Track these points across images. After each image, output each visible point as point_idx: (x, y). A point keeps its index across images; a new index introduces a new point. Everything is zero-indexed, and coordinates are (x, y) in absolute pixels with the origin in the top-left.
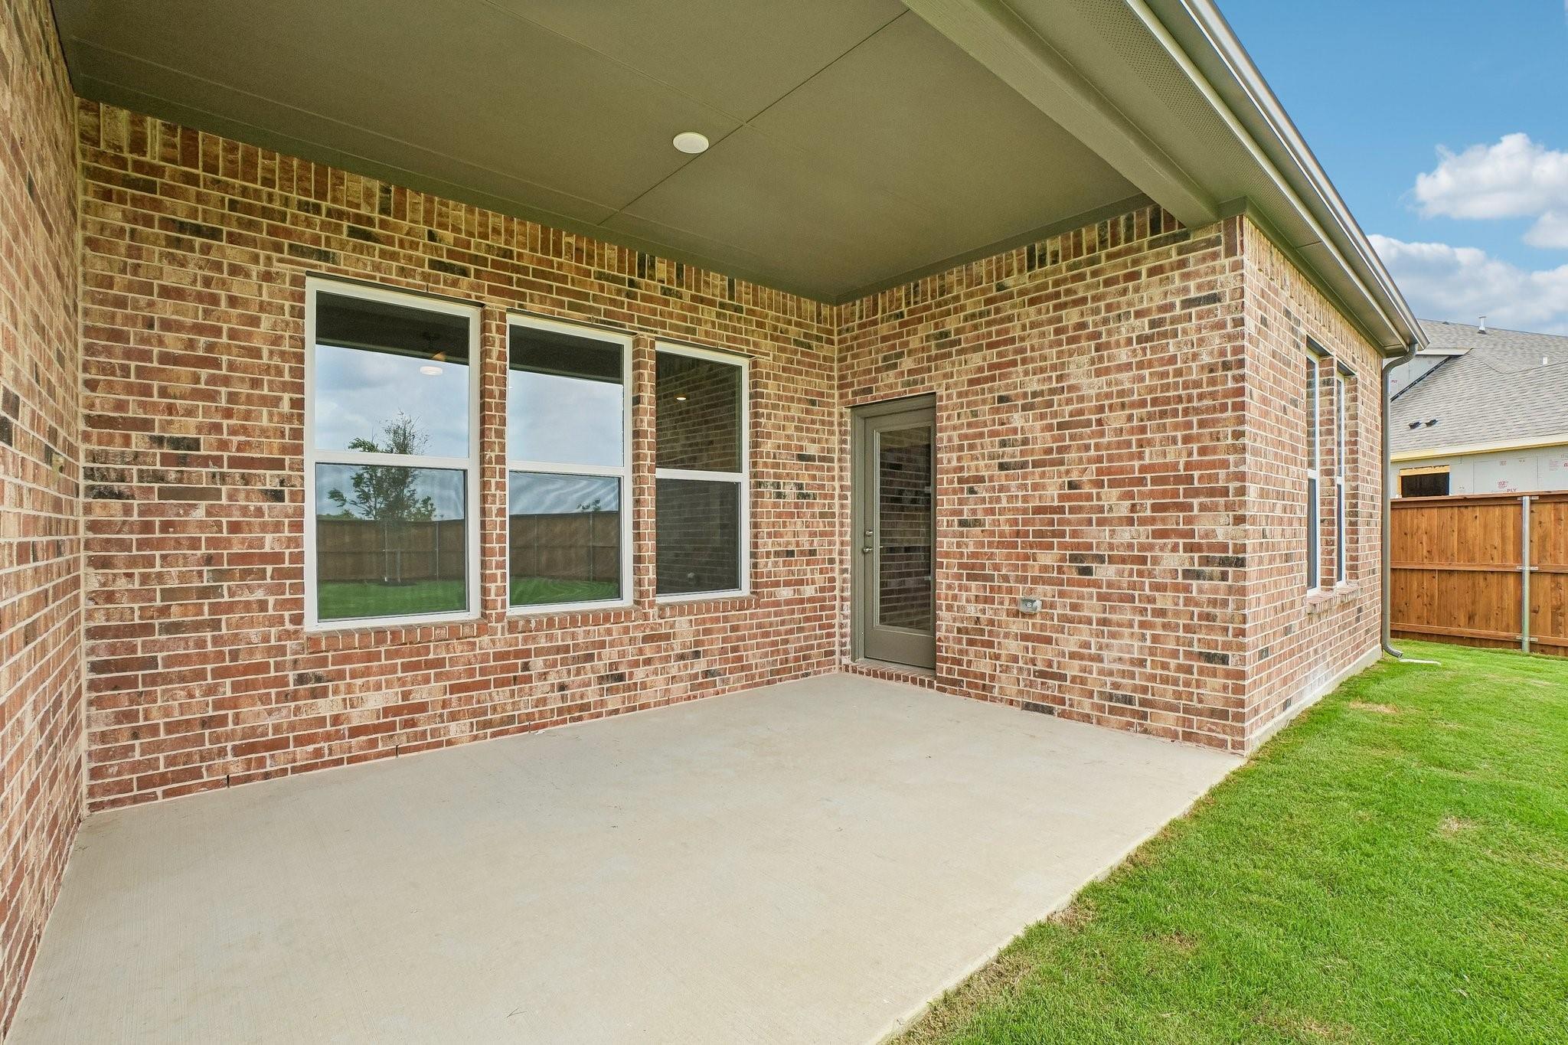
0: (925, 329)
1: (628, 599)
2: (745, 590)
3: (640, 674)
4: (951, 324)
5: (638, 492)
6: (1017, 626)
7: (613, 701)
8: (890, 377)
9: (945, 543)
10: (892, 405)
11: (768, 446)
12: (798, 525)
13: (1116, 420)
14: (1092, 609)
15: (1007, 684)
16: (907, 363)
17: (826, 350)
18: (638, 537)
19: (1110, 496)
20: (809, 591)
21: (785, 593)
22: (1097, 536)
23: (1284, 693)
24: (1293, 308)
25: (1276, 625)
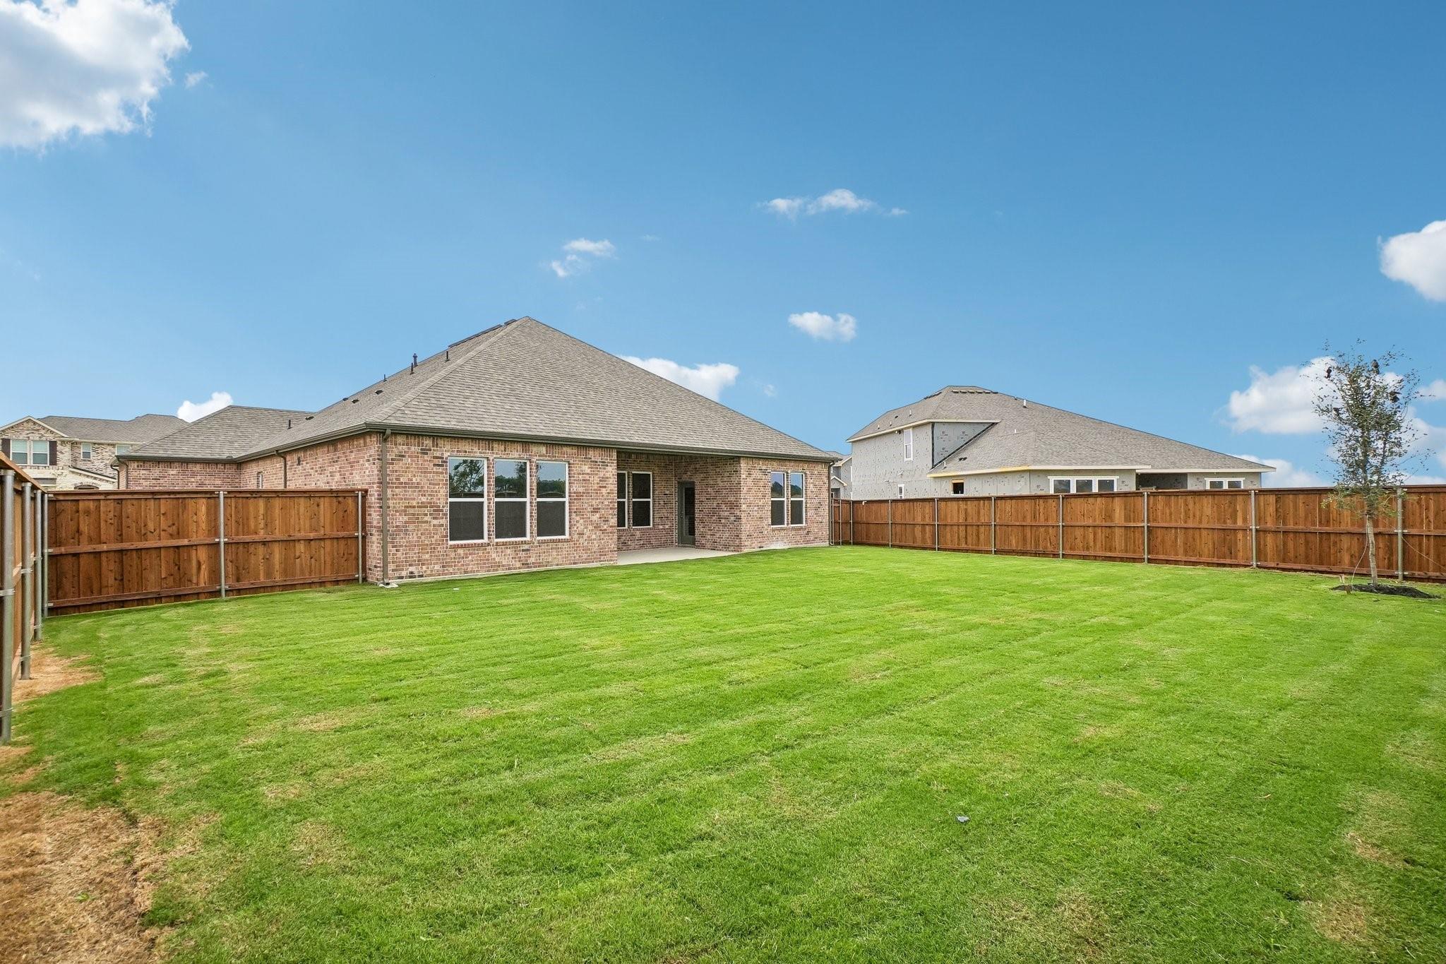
0: (692, 466)
1: (626, 527)
2: (651, 526)
3: (629, 543)
4: (698, 466)
5: (629, 504)
6: (709, 533)
7: (624, 548)
8: (685, 476)
9: (697, 515)
10: (686, 483)
11: (657, 492)
12: (664, 511)
13: (724, 491)
14: (721, 528)
15: (708, 546)
16: (689, 473)
17: (671, 467)
18: (629, 514)
19: (723, 506)
20: (667, 527)
21: (661, 527)
22: (722, 514)
23: (759, 545)
24: (764, 468)
25: (755, 531)
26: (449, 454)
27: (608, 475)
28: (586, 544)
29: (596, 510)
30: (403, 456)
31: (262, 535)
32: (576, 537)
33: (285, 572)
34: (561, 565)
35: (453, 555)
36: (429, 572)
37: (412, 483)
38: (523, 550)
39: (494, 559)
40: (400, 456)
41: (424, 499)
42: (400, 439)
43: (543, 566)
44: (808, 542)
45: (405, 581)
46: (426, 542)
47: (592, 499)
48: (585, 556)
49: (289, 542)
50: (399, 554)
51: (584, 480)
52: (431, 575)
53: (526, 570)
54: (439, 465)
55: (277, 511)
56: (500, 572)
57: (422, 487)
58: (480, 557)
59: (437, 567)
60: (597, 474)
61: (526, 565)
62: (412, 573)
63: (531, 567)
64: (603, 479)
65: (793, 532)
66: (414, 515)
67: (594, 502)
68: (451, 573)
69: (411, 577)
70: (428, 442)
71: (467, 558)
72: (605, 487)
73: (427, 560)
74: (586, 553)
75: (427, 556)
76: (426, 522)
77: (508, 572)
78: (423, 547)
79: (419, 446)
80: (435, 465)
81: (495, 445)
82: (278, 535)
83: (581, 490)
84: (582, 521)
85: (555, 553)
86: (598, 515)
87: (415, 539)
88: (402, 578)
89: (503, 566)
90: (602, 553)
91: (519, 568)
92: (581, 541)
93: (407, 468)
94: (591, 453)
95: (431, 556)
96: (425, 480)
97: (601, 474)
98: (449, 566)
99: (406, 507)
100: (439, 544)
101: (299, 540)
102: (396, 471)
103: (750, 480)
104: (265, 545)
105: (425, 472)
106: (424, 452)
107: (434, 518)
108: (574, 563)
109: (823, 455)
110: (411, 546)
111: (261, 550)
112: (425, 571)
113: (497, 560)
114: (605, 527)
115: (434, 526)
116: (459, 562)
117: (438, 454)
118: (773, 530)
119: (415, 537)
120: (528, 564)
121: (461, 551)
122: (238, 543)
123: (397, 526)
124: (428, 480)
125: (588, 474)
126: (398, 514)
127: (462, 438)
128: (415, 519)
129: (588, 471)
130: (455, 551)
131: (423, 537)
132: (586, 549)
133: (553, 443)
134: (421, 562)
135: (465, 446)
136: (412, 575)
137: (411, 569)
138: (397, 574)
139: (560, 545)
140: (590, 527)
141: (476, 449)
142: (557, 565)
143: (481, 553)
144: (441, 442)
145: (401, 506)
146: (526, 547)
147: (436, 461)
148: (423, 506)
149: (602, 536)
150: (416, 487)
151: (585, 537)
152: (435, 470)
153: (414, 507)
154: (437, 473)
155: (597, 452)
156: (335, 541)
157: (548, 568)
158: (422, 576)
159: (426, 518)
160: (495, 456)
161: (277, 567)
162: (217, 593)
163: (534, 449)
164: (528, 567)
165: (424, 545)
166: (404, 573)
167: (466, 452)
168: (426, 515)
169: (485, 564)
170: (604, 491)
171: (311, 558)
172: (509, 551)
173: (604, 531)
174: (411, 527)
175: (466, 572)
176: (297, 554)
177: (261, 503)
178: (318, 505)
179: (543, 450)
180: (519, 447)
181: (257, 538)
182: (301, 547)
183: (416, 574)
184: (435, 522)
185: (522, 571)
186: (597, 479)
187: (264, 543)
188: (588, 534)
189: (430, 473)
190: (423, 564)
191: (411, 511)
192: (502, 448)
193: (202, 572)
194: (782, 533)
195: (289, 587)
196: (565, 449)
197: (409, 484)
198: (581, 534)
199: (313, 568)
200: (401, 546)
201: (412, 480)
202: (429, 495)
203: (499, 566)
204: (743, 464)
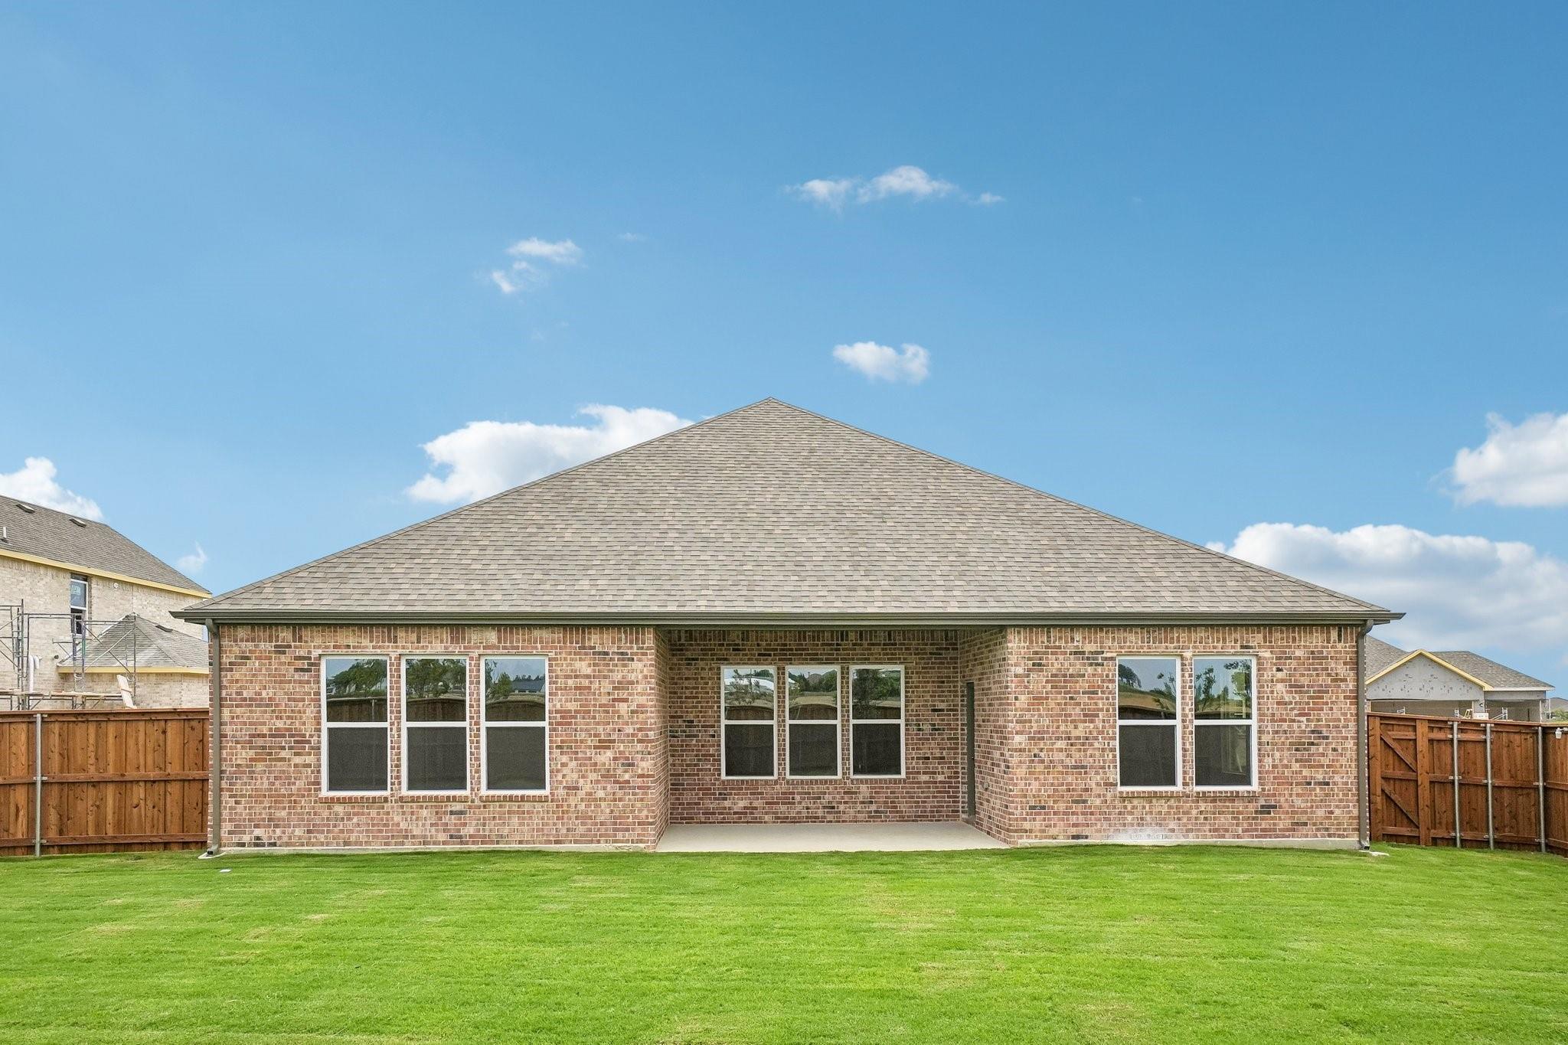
1: (839, 776)
2: (903, 775)
5: (843, 731)
6: (986, 795)
9: (977, 756)
11: (912, 706)
12: (933, 744)
14: (994, 787)
15: (985, 823)
18: (844, 749)
19: (996, 736)
20: (940, 778)
21: (925, 778)
22: (995, 754)
23: (1074, 831)
24: (1089, 647)
25: (1057, 797)
26: (320, 652)
27: (632, 677)
28: (582, 807)
29: (604, 744)
30: (248, 658)
31: (93, 773)
32: (561, 792)
33: (119, 825)
34: (528, 842)
35: (325, 813)
36: (285, 839)
37: (261, 700)
38: (452, 813)
39: (398, 825)
40: (242, 658)
41: (280, 724)
42: (241, 633)
43: (492, 842)
44: (1266, 833)
45: (247, 850)
46: (283, 791)
47: (598, 724)
48: (581, 829)
49: (123, 784)
50: (240, 808)
51: (576, 688)
52: (287, 844)
53: (457, 847)
54: (302, 670)
55: (111, 740)
56: (409, 847)
57: (277, 705)
58: (372, 819)
59: (298, 832)
60: (605, 677)
61: (455, 837)
62: (258, 838)
63: (467, 843)
64: (623, 685)
65: (1203, 806)
66: (264, 748)
67: (600, 728)
68: (322, 844)
69: (257, 845)
70: (286, 635)
71: (349, 819)
72: (626, 700)
73: (284, 820)
74: (583, 824)
75: (284, 814)
76: (283, 759)
77: (421, 848)
78: (277, 799)
79: (271, 641)
80: (296, 670)
81: (401, 634)
82: (111, 772)
83: (572, 706)
84: (572, 765)
85: (515, 820)
86: (609, 754)
87: (266, 786)
88: (243, 845)
89: (413, 837)
90: (618, 824)
91: (444, 843)
92: (572, 801)
93: (254, 675)
94: (594, 639)
95: (290, 813)
96: (280, 695)
97: (617, 676)
98: (318, 832)
99: (252, 736)
100: (303, 796)
101: (138, 781)
102: (237, 681)
103: (1039, 682)
104: (94, 786)
105: (281, 682)
106: (280, 650)
107: (296, 754)
108: (557, 842)
109: (1345, 608)
110: (258, 796)
111: (92, 792)
112: (280, 838)
113: (403, 825)
114: (627, 777)
115: (296, 766)
116: (335, 826)
117: (302, 653)
118: (1123, 798)
119: (266, 782)
120: (461, 837)
121: (339, 809)
122: (62, 783)
123: (238, 766)
124: (286, 694)
125: (588, 677)
126: (239, 746)
127: (341, 626)
128: (266, 754)
129: (589, 671)
130: (329, 808)
131: (277, 782)
132: (583, 817)
133: (509, 624)
134: (273, 822)
135: (347, 638)
136: (258, 842)
137: (258, 832)
138: (235, 839)
139: (527, 806)
140: (593, 776)
141: (365, 642)
142: (520, 842)
143: (373, 813)
144: (306, 633)
145: (244, 734)
146: (458, 807)
147: (300, 664)
148: (277, 734)
149: (620, 794)
150: (267, 706)
151: (581, 794)
152: (297, 677)
153: (264, 736)
154: (300, 682)
155: (607, 636)
156: (186, 784)
157: (501, 846)
158: (274, 844)
159: (283, 754)
160: (400, 651)
161: (110, 817)
162: (31, 849)
163: (474, 636)
164: (462, 843)
165: (279, 796)
166: (246, 838)
167: (348, 647)
168: (283, 748)
169: (380, 831)
170: (623, 708)
171: (154, 807)
172: (425, 813)
173: (624, 785)
174: (260, 767)
175: (346, 843)
176: (135, 802)
177: (92, 728)
178: (164, 732)
179: (492, 636)
180: (446, 635)
181: (82, 777)
182: (139, 792)
183: (266, 841)
184: (298, 760)
185: (449, 848)
186: (607, 686)
187: (95, 784)
188: (588, 788)
189: (290, 682)
190: (277, 826)
191: (260, 742)
192: (414, 637)
193: (20, 819)
194: (1161, 806)
195: (122, 848)
196: (537, 633)
197: (256, 700)
198: (574, 788)
199: (155, 822)
200: (242, 796)
201: (260, 694)
202: (289, 718)
203: (406, 837)
204: (1016, 646)
